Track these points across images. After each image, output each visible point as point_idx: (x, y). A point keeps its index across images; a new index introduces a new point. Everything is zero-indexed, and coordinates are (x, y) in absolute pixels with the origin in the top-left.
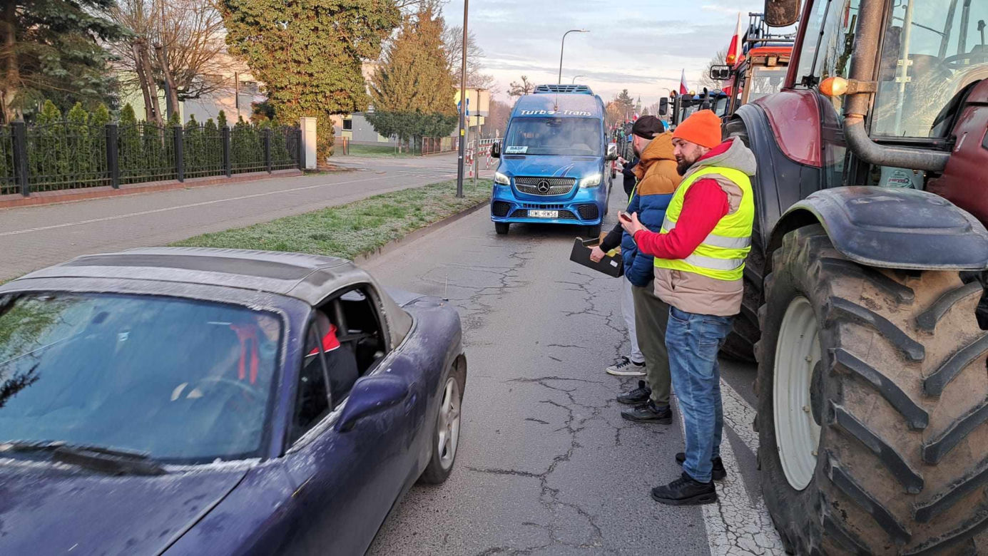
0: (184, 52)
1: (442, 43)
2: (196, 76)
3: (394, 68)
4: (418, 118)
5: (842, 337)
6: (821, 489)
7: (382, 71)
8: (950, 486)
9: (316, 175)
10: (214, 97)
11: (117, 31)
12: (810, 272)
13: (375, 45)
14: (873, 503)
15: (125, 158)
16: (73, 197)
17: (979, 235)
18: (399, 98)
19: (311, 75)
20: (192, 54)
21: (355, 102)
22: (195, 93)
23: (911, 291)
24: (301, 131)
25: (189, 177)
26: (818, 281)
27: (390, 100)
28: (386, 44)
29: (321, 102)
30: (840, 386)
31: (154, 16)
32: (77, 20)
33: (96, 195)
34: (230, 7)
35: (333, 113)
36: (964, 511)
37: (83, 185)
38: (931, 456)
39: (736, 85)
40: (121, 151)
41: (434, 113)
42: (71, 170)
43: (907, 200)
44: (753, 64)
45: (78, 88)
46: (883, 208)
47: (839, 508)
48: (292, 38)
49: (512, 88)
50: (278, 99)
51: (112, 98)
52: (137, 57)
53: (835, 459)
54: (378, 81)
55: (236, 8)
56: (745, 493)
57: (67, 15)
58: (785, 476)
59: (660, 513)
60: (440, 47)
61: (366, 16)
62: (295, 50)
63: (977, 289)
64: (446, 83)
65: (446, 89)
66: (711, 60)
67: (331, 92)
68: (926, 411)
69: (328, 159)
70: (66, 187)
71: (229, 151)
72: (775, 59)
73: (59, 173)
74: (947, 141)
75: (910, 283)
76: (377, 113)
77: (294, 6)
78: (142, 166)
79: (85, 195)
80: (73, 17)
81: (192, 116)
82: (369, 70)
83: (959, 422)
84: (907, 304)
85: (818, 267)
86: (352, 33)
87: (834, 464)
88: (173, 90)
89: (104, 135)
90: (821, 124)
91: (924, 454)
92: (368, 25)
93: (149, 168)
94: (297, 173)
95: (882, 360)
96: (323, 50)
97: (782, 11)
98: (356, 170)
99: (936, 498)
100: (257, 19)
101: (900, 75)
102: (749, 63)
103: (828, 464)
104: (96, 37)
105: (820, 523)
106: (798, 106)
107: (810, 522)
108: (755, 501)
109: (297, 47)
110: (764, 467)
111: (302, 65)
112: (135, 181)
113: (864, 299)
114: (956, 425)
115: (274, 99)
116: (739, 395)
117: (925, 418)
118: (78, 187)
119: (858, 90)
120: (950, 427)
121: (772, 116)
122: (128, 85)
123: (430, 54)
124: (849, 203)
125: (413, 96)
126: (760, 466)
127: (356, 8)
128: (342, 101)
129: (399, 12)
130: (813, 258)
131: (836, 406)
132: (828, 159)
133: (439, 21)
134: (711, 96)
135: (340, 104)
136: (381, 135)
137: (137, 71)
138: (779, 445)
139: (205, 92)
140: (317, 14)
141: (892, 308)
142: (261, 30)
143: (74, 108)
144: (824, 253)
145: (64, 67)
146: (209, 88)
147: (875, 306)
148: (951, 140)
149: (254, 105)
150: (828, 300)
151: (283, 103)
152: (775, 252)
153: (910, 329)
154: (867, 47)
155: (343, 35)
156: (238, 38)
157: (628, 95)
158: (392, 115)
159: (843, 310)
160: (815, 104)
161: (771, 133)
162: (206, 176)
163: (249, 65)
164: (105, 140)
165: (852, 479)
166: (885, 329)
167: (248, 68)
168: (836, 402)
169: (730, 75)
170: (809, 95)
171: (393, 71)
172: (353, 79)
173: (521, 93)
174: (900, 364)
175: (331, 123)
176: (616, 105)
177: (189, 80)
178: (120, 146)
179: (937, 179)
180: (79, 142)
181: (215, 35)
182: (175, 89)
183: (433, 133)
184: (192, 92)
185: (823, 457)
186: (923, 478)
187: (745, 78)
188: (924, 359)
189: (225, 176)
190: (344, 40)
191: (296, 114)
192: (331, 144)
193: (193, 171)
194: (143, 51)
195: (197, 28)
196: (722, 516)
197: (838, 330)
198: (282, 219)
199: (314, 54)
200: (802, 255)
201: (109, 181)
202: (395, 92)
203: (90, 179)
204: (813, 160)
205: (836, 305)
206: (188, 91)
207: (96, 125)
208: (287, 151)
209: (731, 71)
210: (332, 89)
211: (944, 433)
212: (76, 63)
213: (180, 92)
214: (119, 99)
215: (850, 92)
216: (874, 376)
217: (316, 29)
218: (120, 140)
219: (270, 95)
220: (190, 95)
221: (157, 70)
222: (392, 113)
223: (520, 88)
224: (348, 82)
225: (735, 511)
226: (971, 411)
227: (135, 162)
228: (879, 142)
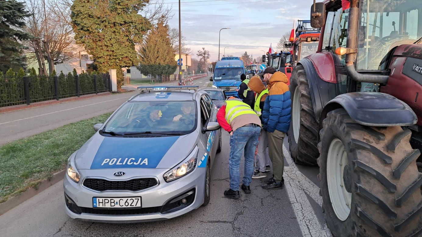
0: (56, 44)
1: (168, 35)
2: (62, 54)
3: (148, 47)
4: (159, 67)
5: (358, 155)
6: (354, 220)
7: (143, 48)
8: (407, 215)
9: (117, 94)
10: (70, 62)
11: (27, 36)
12: (341, 129)
13: (140, 37)
14: (377, 225)
15: (32, 91)
16: (9, 109)
17: (408, 111)
18: (151, 59)
19: (113, 51)
20: (59, 44)
21: (133, 62)
22: (61, 61)
23: (383, 135)
24: (110, 76)
25: (61, 98)
26: (345, 132)
27: (147, 60)
28: (145, 37)
29: (118, 62)
30: (359, 176)
31: (42, 28)
32: (9, 32)
33: (19, 108)
34: (76, 24)
35: (123, 67)
36: (413, 225)
37: (14, 104)
38: (398, 204)
39: (295, 49)
40: (30, 89)
41: (167, 65)
42: (8, 98)
43: (378, 97)
44: (302, 41)
45: (10, 62)
46: (369, 101)
47: (363, 228)
48: (104, 36)
49: (199, 53)
50: (98, 62)
51: (24, 65)
52: (35, 47)
53: (359, 207)
54: (142, 53)
55: (79, 24)
56: (318, 223)
57: (4, 30)
58: (335, 215)
59: (285, 235)
60: (167, 37)
61: (136, 26)
62: (105, 41)
63: (409, 133)
64: (171, 52)
65: (171, 55)
66: (280, 39)
67: (122, 58)
68: (395, 184)
69: (122, 87)
70: (6, 105)
71: (79, 86)
72: (310, 39)
73: (2, 99)
74: (387, 71)
75: (382, 131)
76: (141, 66)
77: (105, 22)
78: (40, 94)
79: (14, 109)
80: (7, 31)
81: (62, 72)
82: (137, 47)
83: (409, 188)
84: (383, 140)
85: (345, 127)
86: (130, 33)
87: (359, 209)
88: (52, 60)
89: (23, 82)
90: (335, 66)
91: (396, 203)
92: (137, 29)
93: (43, 95)
94: (108, 93)
95: (375, 165)
96: (118, 40)
97: (318, 21)
98: (134, 91)
99: (402, 221)
100: (88, 28)
101: (366, 45)
102: (300, 41)
103: (356, 209)
104: (17, 39)
105: (355, 235)
106: (325, 59)
107: (350, 235)
108: (323, 226)
109: (106, 40)
110: (325, 211)
111: (109, 47)
112: (37, 101)
113: (365, 139)
114: (407, 190)
115: (97, 62)
116: (310, 180)
117: (395, 187)
118: (11, 105)
119: (351, 52)
120: (405, 191)
121: (314, 63)
122: (31, 59)
123: (163, 40)
124: (355, 100)
125: (157, 58)
126: (324, 211)
127: (132, 22)
128: (127, 62)
129: (150, 23)
130: (341, 123)
131: (358, 185)
132: (339, 80)
133: (166, 26)
134: (284, 54)
135: (126, 63)
136: (144, 75)
137: (35, 53)
138: (331, 201)
139: (65, 60)
140: (115, 25)
141: (377, 142)
142: (90, 33)
143: (9, 70)
144: (346, 121)
145: (3, 53)
146: (67, 58)
147: (370, 142)
148: (389, 71)
149: (87, 65)
150: (351, 140)
151: (101, 63)
152: (323, 120)
153: (385, 151)
154: (353, 34)
155: (127, 34)
156: (80, 37)
157: (247, 54)
158: (148, 67)
159: (357, 144)
160: (331, 58)
161: (315, 70)
162: (69, 97)
163: (85, 48)
164: (23, 84)
165: (367, 215)
166: (375, 151)
167: (84, 49)
168: (358, 183)
169: (292, 45)
170: (329, 54)
171: (148, 48)
172: (131, 52)
173: (203, 55)
174: (382, 165)
175: (122, 71)
176: (243, 58)
177: (58, 55)
178: (30, 86)
179: (384, 87)
180: (11, 85)
181: (70, 35)
182: (53, 59)
183: (167, 73)
184: (59, 60)
185: (354, 207)
186: (396, 213)
187: (299, 47)
188: (392, 163)
189: (77, 97)
190: (127, 36)
191: (107, 68)
192: (123, 80)
193: (63, 95)
194: (38, 44)
195: (61, 33)
196: (310, 234)
197: (356, 153)
198: (105, 114)
199: (114, 42)
200: (336, 121)
201: (25, 102)
202: (149, 56)
203: (16, 101)
204: (332, 80)
205: (354, 142)
206: (58, 60)
207: (19, 77)
208: (104, 84)
209: (292, 44)
210: (122, 57)
211: (403, 194)
212: (8, 51)
213: (54, 61)
214: (27, 65)
215: (347, 53)
216: (373, 171)
217: (114, 32)
218: (30, 83)
219: (95, 60)
220: (59, 62)
221: (43, 52)
222: (148, 65)
223: (202, 53)
224: (129, 53)
225: (316, 231)
226: (413, 184)
227: (37, 93)
228: (360, 73)
